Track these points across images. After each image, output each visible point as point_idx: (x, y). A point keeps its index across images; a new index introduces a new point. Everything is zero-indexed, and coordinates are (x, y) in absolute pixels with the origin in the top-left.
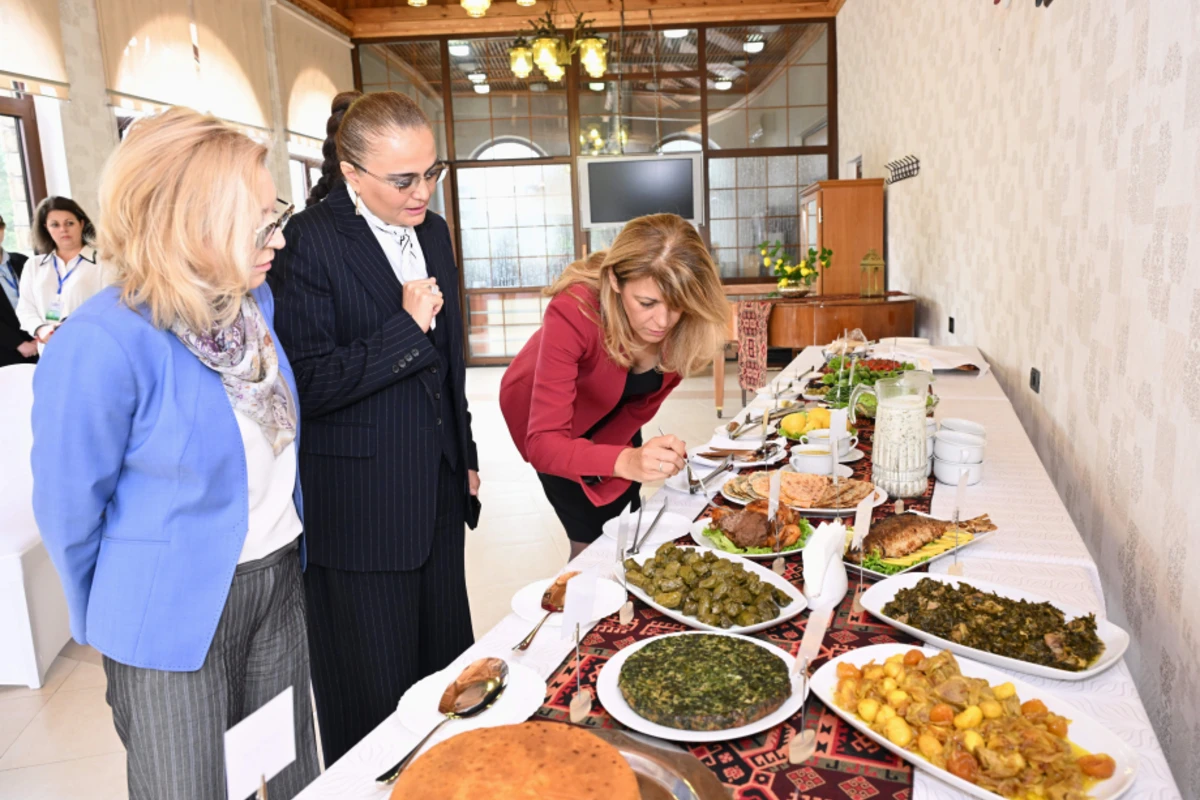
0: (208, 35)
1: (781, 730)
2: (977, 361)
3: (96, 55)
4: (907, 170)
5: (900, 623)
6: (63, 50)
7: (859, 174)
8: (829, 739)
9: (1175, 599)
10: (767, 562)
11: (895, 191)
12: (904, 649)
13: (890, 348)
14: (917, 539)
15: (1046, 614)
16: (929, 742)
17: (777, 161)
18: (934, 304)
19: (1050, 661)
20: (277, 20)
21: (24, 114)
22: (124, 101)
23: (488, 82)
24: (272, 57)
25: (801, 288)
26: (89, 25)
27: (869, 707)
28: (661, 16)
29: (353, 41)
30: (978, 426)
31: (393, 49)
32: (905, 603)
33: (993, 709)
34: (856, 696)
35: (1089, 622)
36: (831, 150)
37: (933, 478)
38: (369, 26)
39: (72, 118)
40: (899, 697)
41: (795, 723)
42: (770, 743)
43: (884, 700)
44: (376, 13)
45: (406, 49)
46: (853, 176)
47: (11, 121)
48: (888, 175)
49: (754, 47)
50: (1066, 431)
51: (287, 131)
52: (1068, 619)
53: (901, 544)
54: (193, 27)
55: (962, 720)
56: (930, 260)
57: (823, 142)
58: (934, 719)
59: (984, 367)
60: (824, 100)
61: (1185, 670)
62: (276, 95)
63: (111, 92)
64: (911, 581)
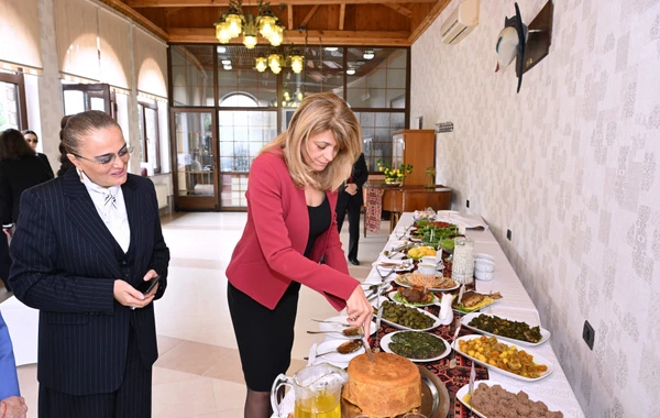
0: (105, 43)
1: (445, 359)
2: (483, 225)
3: (54, 54)
4: (447, 128)
5: (475, 328)
6: (41, 52)
7: (420, 127)
8: (460, 362)
9: (565, 323)
10: (423, 308)
11: (440, 136)
12: (480, 336)
13: (443, 216)
14: (475, 301)
15: (524, 326)
16: (492, 361)
17: (379, 115)
18: (459, 193)
19: (526, 340)
20: (134, 35)
21: (18, 82)
22: (66, 76)
23: (232, 65)
24: (132, 53)
25: (397, 183)
26: (52, 39)
27: (472, 353)
28: (325, 41)
29: (168, 43)
30: (491, 257)
31: (188, 49)
32: (475, 322)
33: (511, 353)
34: (467, 350)
35: (538, 328)
36: (407, 111)
37: (474, 277)
38: (176, 37)
39: (42, 86)
40: (481, 349)
41: (449, 357)
42: (442, 364)
43: (476, 351)
44: (181, 31)
45: (194, 49)
46: (418, 128)
47: (12, 85)
48: (438, 129)
49: (369, 56)
50: (523, 258)
51: (138, 90)
52: (531, 328)
53: (470, 302)
54: (98, 39)
55: (501, 356)
56: (458, 172)
57: (403, 106)
58: (492, 356)
59: (486, 227)
60: (404, 86)
61: (568, 348)
62: (133, 72)
63: (61, 72)
64: (477, 315)
